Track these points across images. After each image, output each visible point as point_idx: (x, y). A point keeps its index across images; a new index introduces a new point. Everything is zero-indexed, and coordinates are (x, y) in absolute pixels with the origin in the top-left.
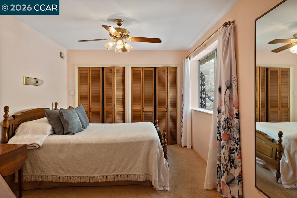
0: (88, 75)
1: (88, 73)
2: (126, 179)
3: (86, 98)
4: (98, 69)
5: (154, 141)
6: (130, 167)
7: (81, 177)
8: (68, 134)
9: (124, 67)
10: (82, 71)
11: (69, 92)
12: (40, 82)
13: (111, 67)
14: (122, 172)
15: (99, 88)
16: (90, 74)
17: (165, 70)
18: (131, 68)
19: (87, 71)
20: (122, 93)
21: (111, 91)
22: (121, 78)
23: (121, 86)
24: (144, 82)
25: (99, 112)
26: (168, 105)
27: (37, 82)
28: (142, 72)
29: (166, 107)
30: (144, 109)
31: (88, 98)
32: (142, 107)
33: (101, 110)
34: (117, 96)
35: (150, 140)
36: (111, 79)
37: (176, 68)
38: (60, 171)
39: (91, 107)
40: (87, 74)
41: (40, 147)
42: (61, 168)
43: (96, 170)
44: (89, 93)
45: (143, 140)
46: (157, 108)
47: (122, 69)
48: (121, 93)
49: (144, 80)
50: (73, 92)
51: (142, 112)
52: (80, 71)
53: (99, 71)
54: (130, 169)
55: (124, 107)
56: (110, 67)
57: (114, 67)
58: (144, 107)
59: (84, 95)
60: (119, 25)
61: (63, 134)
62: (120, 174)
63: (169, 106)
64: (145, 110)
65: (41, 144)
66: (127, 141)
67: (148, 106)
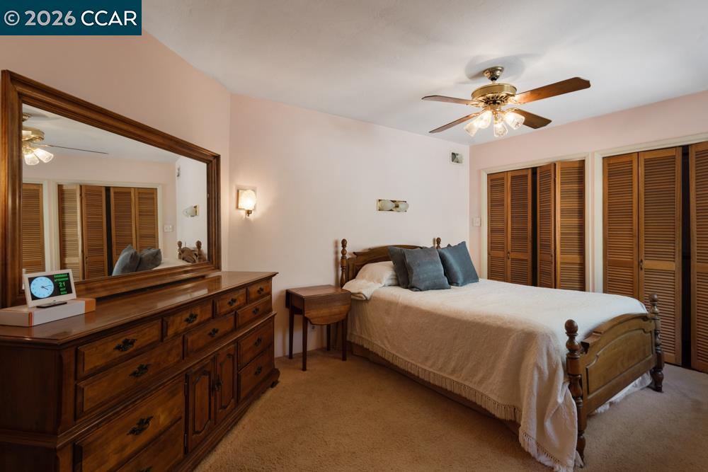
0: (505, 186)
1: (505, 183)
2: (473, 399)
3: (502, 231)
4: (524, 173)
5: (536, 335)
6: (480, 375)
7: (408, 362)
8: (412, 288)
9: (584, 160)
10: (495, 181)
11: (473, 219)
12: (401, 206)
13: (549, 165)
14: (466, 380)
15: (526, 212)
16: (509, 184)
18: (603, 158)
19: (503, 179)
21: (548, 216)
22: (575, 186)
24: (642, 190)
25: (526, 260)
27: (397, 206)
28: (635, 165)
30: (645, 262)
31: (505, 231)
32: (636, 255)
33: (528, 256)
34: (562, 226)
35: (526, 330)
36: (549, 190)
38: (386, 342)
39: (509, 250)
40: (503, 185)
41: (367, 300)
42: (387, 337)
43: (427, 359)
44: (505, 221)
45: (512, 325)
46: (694, 262)
47: (577, 165)
48: (575, 221)
49: (641, 186)
50: (478, 220)
51: (636, 270)
52: (491, 180)
53: (526, 176)
54: (481, 382)
55: (582, 252)
56: (547, 166)
57: (555, 165)
58: (642, 257)
59: (500, 225)
60: (493, 79)
61: (407, 288)
62: (462, 382)
64: (647, 264)
65: (368, 296)
66: (479, 321)
67: (657, 256)
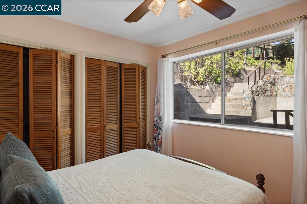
9: (74, 56)
13: (50, 51)
17: (135, 69)
18: (86, 58)
20: (69, 100)
22: (68, 74)
23: (67, 89)
24: (106, 84)
26: (139, 118)
28: (103, 68)
29: (138, 121)
30: (107, 126)
32: (102, 123)
37: (145, 67)
46: (123, 123)
47: (69, 58)
48: (67, 101)
49: (105, 81)
51: (102, 132)
53: (17, 53)
55: (72, 126)
56: (44, 50)
57: (57, 52)
58: (105, 124)
63: (141, 119)
67: (111, 122)
